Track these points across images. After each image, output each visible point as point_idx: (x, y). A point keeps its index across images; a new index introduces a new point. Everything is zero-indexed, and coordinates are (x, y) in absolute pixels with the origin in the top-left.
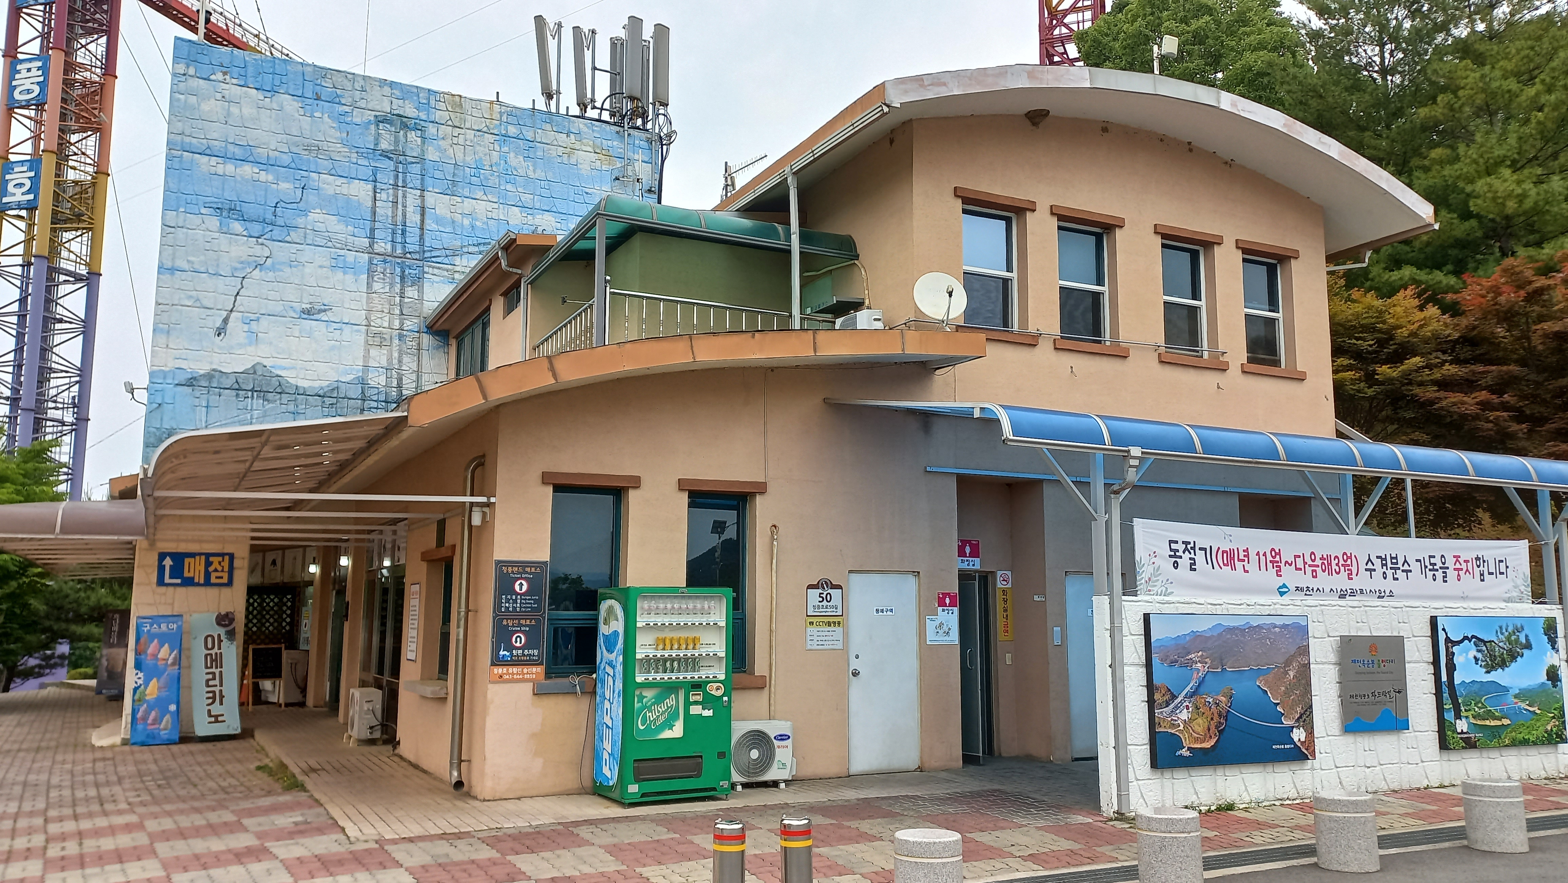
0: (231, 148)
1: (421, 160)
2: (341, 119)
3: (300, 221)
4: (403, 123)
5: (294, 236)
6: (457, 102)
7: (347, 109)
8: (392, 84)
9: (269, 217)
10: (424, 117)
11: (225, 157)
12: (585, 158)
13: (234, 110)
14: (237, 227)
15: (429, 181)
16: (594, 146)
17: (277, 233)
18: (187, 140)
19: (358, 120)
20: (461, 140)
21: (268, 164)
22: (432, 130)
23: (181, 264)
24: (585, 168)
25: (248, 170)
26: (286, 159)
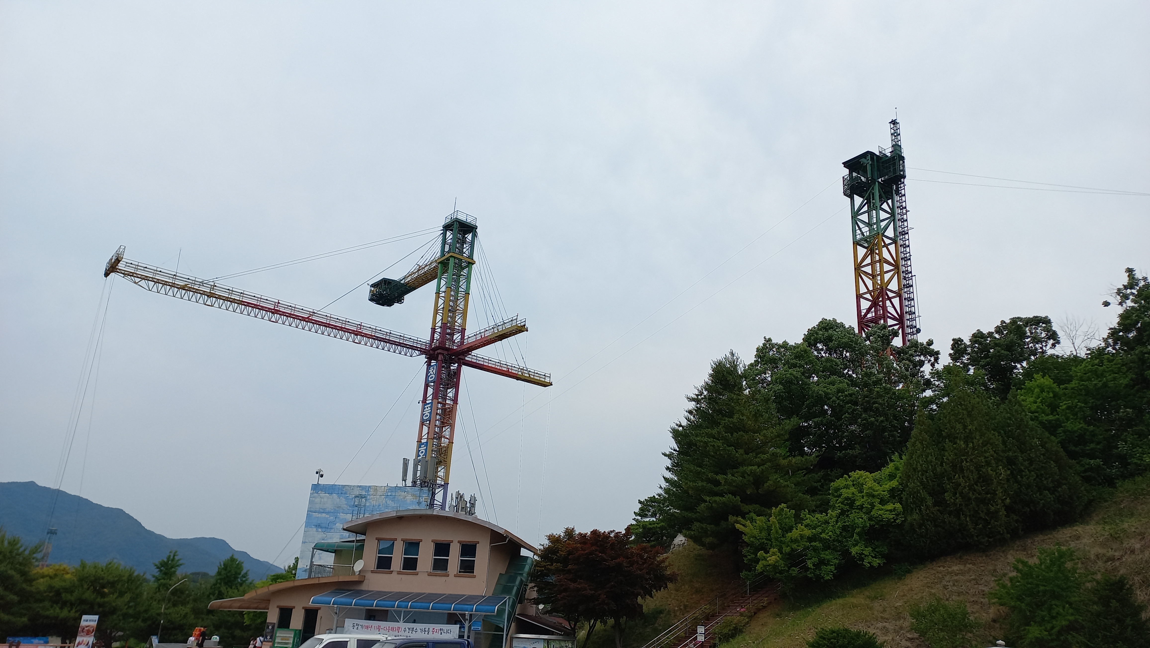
0: (321, 510)
1: (365, 506)
2: (346, 498)
3: (334, 527)
4: (361, 497)
5: (332, 531)
6: (376, 488)
7: (348, 495)
8: (360, 486)
9: (327, 526)
10: (367, 494)
11: (319, 512)
12: (409, 498)
13: (322, 500)
14: (320, 530)
15: (366, 511)
16: (411, 495)
17: (328, 530)
18: (311, 509)
19: (350, 498)
20: (375, 499)
21: (327, 513)
22: (368, 497)
23: (307, 541)
24: (408, 501)
25: (324, 515)
26: (332, 511)
